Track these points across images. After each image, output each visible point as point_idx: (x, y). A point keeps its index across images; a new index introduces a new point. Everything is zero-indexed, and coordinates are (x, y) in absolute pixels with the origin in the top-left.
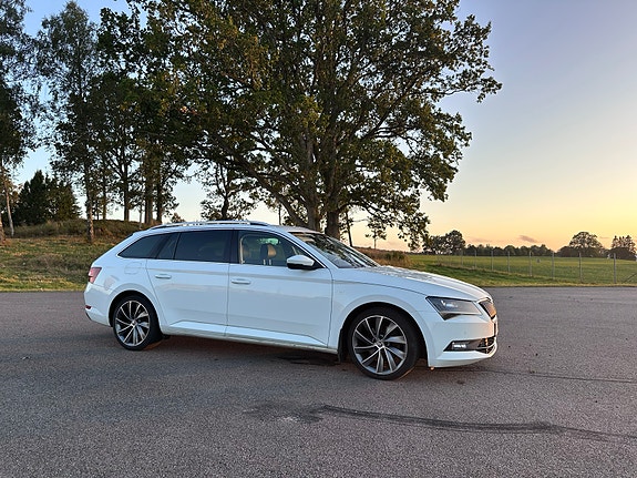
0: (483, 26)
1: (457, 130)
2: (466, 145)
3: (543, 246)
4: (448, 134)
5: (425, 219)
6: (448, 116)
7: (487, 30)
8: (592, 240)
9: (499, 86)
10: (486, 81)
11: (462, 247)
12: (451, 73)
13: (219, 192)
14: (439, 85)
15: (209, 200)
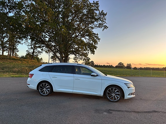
0: (105, 13)
1: (97, 37)
2: (99, 41)
3: (112, 65)
4: (95, 38)
5: (89, 59)
6: (95, 34)
7: (106, 14)
8: (122, 64)
9: (108, 27)
10: (105, 26)
11: (94, 65)
12: (97, 23)
13: (32, 48)
14: (94, 26)
15: (29, 50)
